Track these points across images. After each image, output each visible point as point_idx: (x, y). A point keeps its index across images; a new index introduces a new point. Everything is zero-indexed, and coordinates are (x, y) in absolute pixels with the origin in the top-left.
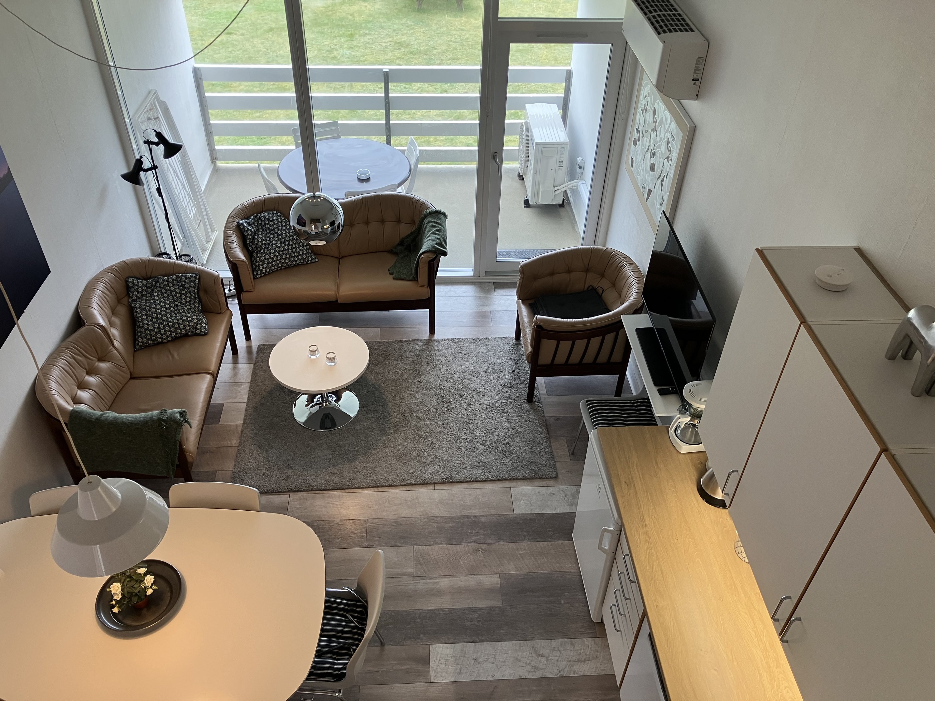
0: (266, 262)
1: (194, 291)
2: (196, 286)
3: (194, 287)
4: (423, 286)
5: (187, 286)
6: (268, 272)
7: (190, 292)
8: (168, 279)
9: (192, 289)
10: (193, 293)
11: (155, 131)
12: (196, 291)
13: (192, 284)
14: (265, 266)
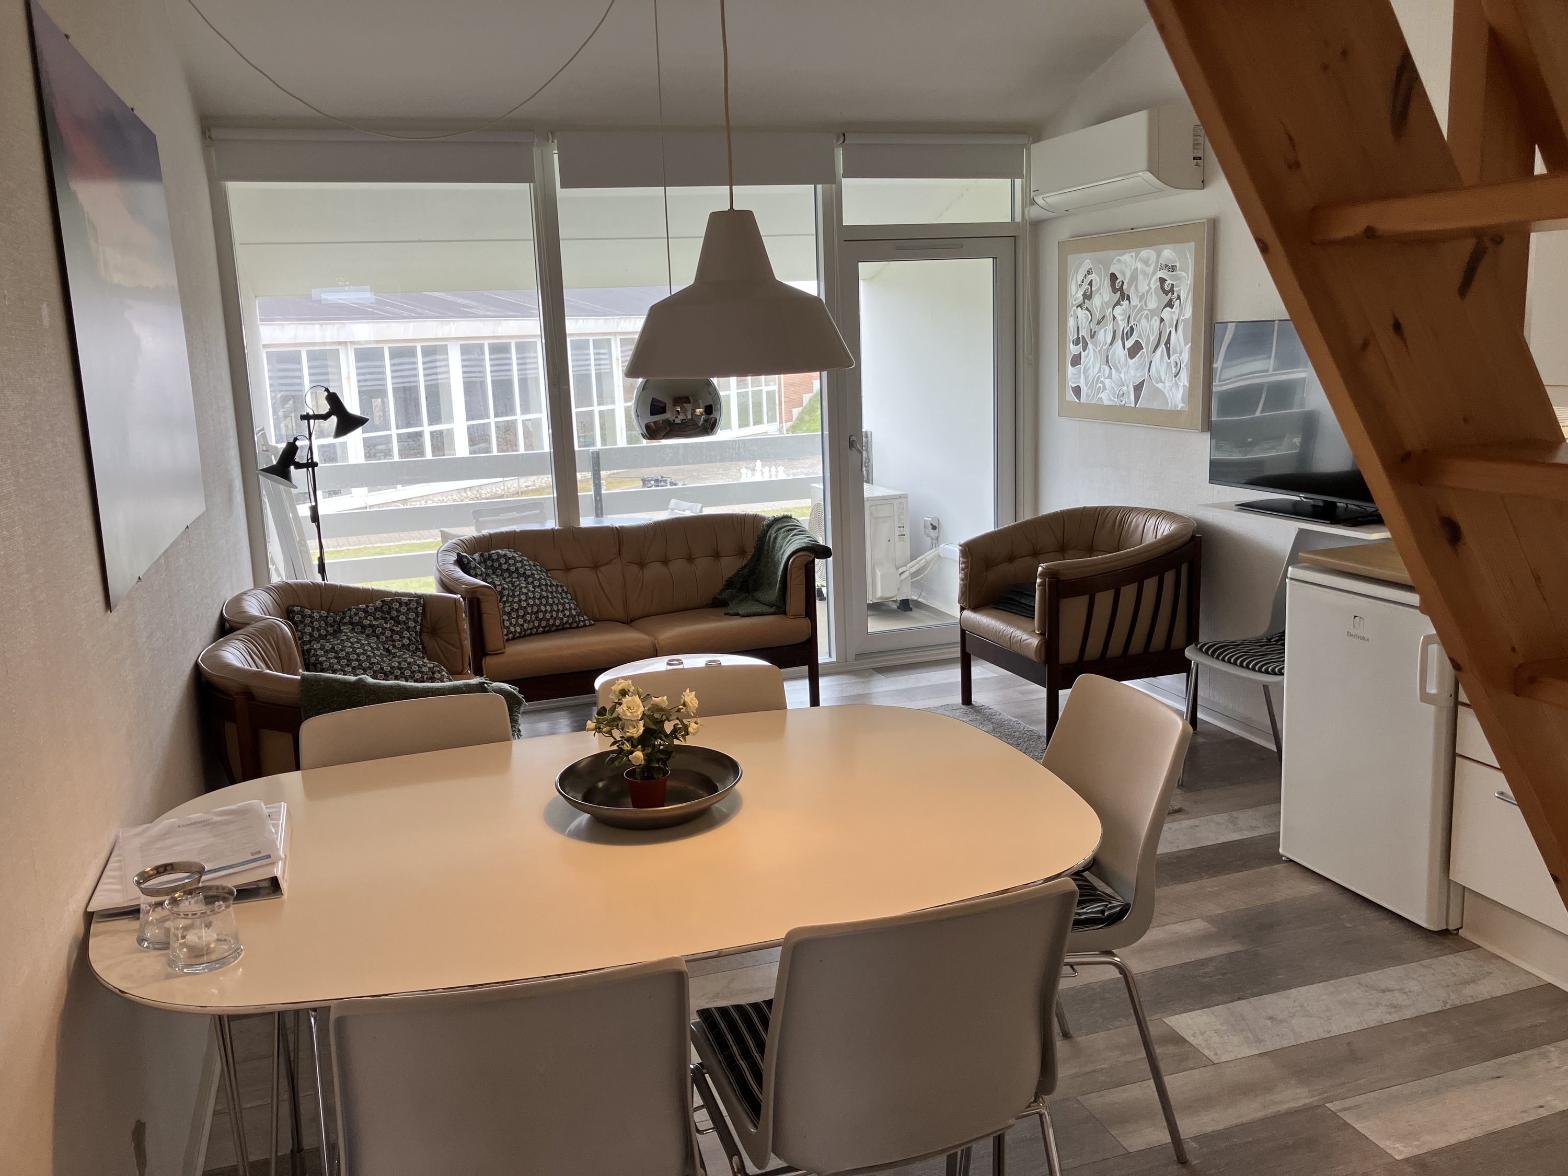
0: (514, 615)
1: (415, 627)
2: (419, 620)
3: (416, 622)
4: (796, 616)
5: (402, 618)
6: (519, 633)
7: (408, 629)
8: (367, 607)
9: (412, 624)
10: (413, 631)
11: (327, 390)
12: (418, 628)
13: (412, 615)
14: (514, 621)
